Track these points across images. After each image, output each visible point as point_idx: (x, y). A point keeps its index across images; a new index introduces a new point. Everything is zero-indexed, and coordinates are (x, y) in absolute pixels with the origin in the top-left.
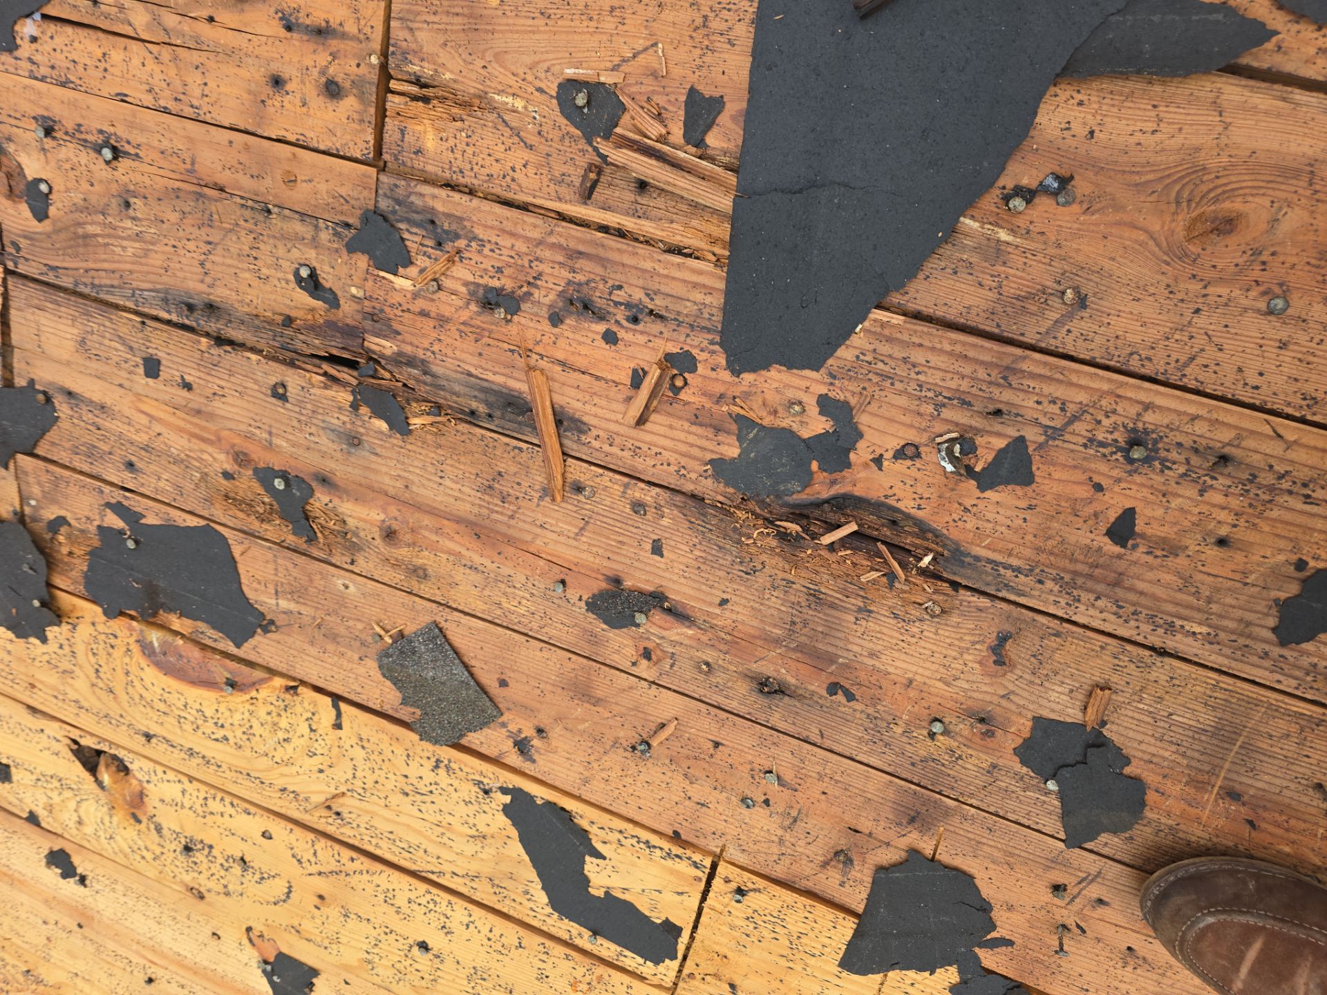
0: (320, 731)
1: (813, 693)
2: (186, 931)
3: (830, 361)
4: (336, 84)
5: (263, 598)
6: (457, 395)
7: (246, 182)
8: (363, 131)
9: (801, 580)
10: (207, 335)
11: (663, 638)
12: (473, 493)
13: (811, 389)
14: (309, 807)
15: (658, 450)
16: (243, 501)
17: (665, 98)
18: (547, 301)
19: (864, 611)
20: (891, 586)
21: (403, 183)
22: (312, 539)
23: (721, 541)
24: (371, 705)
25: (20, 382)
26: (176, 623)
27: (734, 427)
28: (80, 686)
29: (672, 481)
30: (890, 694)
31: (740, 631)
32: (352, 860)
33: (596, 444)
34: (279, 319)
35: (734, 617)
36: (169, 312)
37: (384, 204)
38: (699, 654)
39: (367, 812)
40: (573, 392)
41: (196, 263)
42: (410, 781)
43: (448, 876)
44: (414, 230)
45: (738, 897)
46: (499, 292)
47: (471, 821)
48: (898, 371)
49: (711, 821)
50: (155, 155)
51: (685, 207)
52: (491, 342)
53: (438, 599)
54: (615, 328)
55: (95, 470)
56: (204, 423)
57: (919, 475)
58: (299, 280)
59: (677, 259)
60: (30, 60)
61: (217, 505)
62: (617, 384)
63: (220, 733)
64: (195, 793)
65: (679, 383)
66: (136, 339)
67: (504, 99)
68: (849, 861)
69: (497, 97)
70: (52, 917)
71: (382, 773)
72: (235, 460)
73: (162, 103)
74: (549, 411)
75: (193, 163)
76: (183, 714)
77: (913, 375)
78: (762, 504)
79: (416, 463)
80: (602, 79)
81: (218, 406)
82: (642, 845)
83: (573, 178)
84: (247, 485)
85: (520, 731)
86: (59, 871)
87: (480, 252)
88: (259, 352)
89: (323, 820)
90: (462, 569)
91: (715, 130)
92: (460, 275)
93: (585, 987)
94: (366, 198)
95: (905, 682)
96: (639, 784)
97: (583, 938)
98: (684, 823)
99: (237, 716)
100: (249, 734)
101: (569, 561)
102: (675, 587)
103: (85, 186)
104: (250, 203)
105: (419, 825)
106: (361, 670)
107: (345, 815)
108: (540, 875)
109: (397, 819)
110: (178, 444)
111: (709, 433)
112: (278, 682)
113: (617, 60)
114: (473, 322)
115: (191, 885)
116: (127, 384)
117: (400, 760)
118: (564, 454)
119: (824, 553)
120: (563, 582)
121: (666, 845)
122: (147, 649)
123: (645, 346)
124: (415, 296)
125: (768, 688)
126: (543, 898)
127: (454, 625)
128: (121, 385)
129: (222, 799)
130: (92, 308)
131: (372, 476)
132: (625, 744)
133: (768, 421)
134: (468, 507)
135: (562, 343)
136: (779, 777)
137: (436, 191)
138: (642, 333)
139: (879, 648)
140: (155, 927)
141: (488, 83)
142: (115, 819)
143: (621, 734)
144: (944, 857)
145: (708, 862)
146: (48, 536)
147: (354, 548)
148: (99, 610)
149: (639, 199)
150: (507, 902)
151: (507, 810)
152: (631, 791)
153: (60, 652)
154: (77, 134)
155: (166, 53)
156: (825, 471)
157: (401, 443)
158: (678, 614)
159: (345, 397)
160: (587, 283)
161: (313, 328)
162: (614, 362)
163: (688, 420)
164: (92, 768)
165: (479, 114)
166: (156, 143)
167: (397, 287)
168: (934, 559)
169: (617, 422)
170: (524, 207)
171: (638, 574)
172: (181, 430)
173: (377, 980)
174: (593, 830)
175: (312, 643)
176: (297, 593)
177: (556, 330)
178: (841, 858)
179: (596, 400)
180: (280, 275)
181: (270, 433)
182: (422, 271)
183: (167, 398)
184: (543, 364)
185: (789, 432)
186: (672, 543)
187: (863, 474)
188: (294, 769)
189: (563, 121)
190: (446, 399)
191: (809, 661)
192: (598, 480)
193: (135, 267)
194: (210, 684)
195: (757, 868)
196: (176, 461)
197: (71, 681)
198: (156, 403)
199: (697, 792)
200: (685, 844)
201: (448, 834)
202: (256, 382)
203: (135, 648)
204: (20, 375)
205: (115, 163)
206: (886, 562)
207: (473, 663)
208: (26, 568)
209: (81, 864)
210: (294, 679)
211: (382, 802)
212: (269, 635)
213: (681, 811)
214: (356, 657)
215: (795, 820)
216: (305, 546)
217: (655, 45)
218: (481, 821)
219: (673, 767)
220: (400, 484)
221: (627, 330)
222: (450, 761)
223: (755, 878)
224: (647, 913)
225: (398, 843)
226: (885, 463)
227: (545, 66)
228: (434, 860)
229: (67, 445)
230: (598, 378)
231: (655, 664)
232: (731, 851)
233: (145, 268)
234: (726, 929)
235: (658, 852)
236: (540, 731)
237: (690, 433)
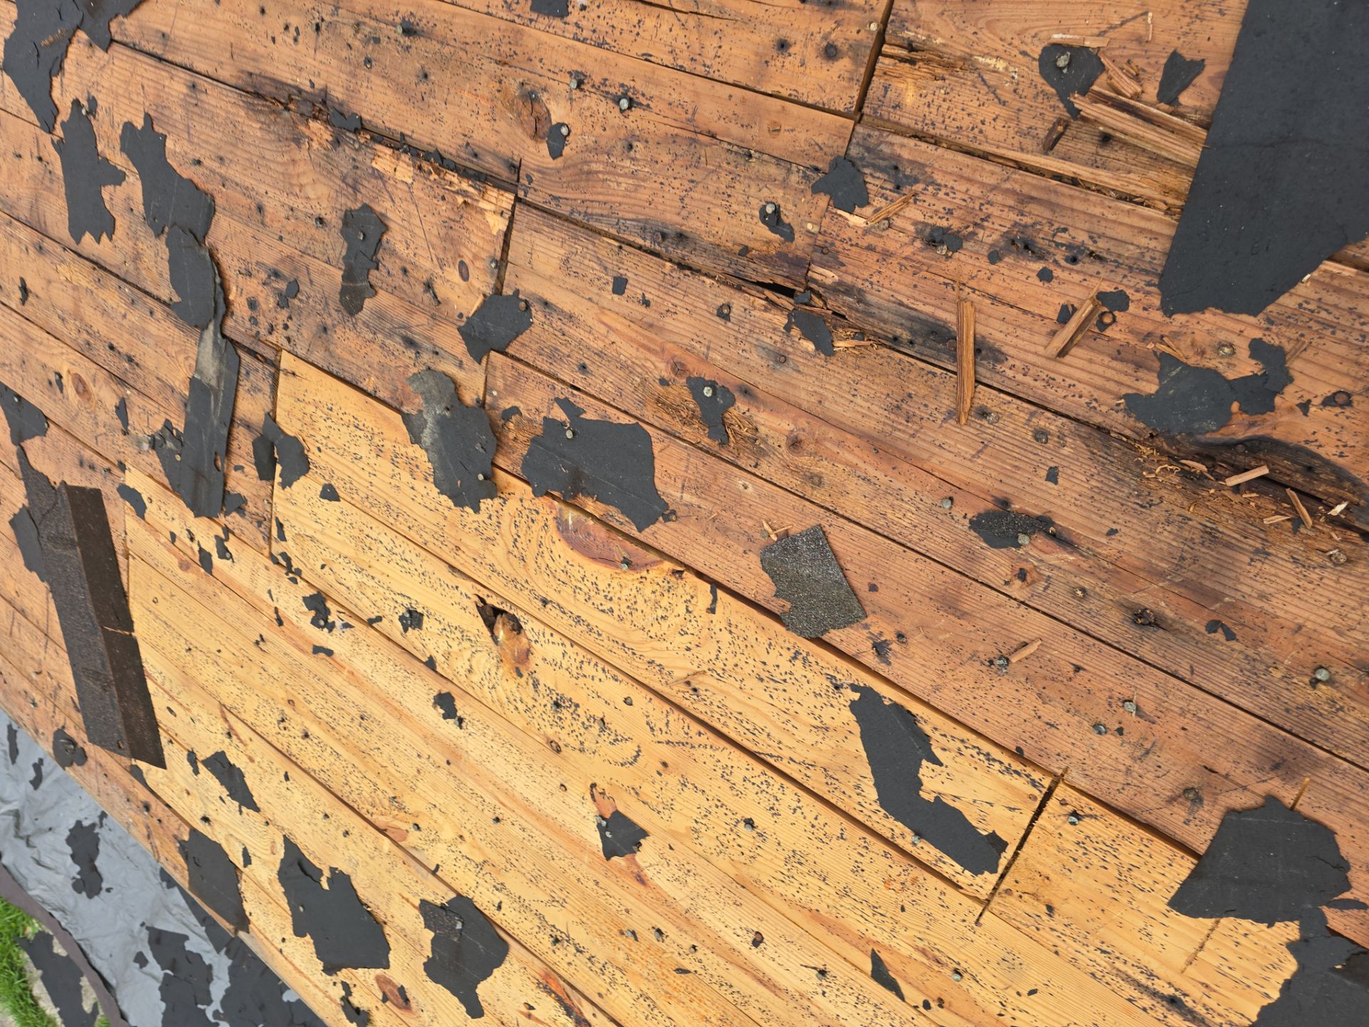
0: (695, 613)
1: (1191, 628)
2: (539, 779)
3: (1270, 308)
4: (835, 48)
5: (670, 491)
6: (885, 322)
7: (736, 130)
8: (852, 88)
9: (1198, 517)
10: (670, 261)
11: (1041, 561)
12: (881, 411)
13: (1245, 333)
14: (671, 680)
15: (1072, 382)
16: (670, 406)
17: (1146, 61)
18: (989, 240)
19: (1263, 554)
20: (1295, 531)
21: (877, 133)
22: (724, 443)
23: (1121, 474)
24: (746, 594)
25: (507, 291)
26: (591, 505)
27: (1157, 365)
28: (497, 554)
29: (1080, 412)
30: (1275, 637)
31: (1124, 562)
32: (700, 734)
33: (1010, 373)
34: (737, 249)
35: (1120, 547)
36: (644, 239)
37: (854, 151)
38: (1076, 580)
39: (722, 691)
40: (997, 324)
41: (677, 198)
42: (766, 668)
43: (785, 761)
44: (877, 174)
45: (1074, 819)
46: (945, 231)
47: (817, 712)
48: (1342, 321)
49: (1058, 742)
50: (663, 106)
51: (1144, 160)
52: (928, 275)
53: (827, 505)
54: (1051, 267)
55: (553, 369)
56: (653, 336)
57: (1346, 423)
58: (763, 215)
59: (1128, 206)
60: (577, 25)
61: (649, 408)
62: (1043, 318)
63: (607, 606)
64: (574, 656)
65: (1107, 320)
66: (611, 262)
67: (988, 61)
68: (1198, 800)
69: (980, 59)
70: (426, 751)
71: (743, 658)
72: (673, 369)
73: (680, 62)
74: (971, 340)
75: (694, 114)
76: (579, 585)
77: (1357, 326)
78: (1171, 440)
79: (833, 381)
80: (1087, 44)
81: (669, 322)
82: (982, 757)
83: (1039, 131)
84: (679, 392)
85: (881, 634)
86: (442, 711)
87: (934, 195)
88: (713, 278)
89: (681, 694)
90: (855, 480)
91: (1190, 90)
92: (911, 215)
93: (897, 886)
94: (839, 146)
95: (1293, 626)
96: (989, 697)
97: (906, 839)
98: (1029, 741)
99: (626, 592)
100: (632, 609)
101: (959, 480)
102: (1064, 514)
103: (598, 130)
104: (735, 148)
105: (767, 709)
106: (744, 563)
107: (701, 692)
108: (873, 772)
109: (749, 702)
110: (627, 351)
111: (1130, 368)
112: (668, 565)
113: (1104, 27)
114: (915, 257)
115: (552, 738)
116: (595, 298)
117: (761, 649)
118: (977, 381)
119: (1228, 494)
120: (951, 499)
121: (1006, 760)
122: (561, 525)
123: (1080, 284)
124: (866, 232)
125: (1143, 619)
126: (872, 794)
127: (838, 530)
128: (590, 299)
129: (596, 665)
130: (581, 233)
131: (790, 390)
132: (983, 657)
133: (1193, 361)
134: (873, 424)
135: (996, 279)
136: (1138, 708)
137: (906, 141)
138: (1078, 272)
139: (1271, 590)
140: (512, 771)
141: (975, 46)
142: (501, 671)
143: (981, 648)
144: (1305, 808)
145: (1047, 782)
146: (501, 422)
147: (761, 453)
148: (529, 489)
149: (1100, 151)
150: (837, 793)
151: (854, 706)
152: (980, 703)
153: (488, 521)
154: (602, 89)
155: (692, 21)
156: (1246, 412)
157: (823, 363)
158: (1062, 540)
159: (780, 320)
160: (1033, 225)
161: (765, 259)
162: (1045, 298)
163: (1109, 355)
164: (491, 626)
165: (961, 73)
166: (666, 96)
167: (851, 224)
168: (1347, 508)
169: (1036, 353)
170: (985, 156)
171: (1027, 498)
172: (632, 340)
173: (699, 849)
174: (935, 736)
175: (704, 534)
176: (701, 489)
177: (993, 267)
178: (1191, 796)
179: (1019, 332)
180: (747, 211)
181: (708, 348)
182: (876, 211)
183: (626, 312)
184: (973, 296)
185: (1215, 373)
186: (1069, 472)
187: (1285, 419)
188: (664, 645)
189: (1040, 81)
190: (872, 325)
191: (1192, 597)
192: (1005, 407)
193: (625, 200)
194: (607, 561)
195: (1098, 794)
196: (623, 367)
197: (491, 547)
198: (615, 316)
199: (1048, 712)
200: (1026, 762)
201: (793, 722)
202: (706, 302)
203: (552, 524)
204: (508, 286)
205: (628, 112)
206: (1293, 508)
207: (848, 566)
208: (478, 447)
209: (462, 708)
210: (681, 563)
211: (738, 684)
212: (669, 524)
213: (1027, 729)
214: (741, 550)
215: (1147, 752)
216: (717, 448)
217: (1146, 13)
218: (827, 714)
219: (1028, 686)
220: (814, 399)
221: (1063, 268)
222: (808, 654)
223: (1093, 804)
224: (974, 823)
225: (745, 724)
226: (1312, 409)
227: (1033, 32)
228: (775, 744)
229: (534, 347)
230: (1025, 312)
231: (1029, 585)
232: (1074, 774)
233: (633, 201)
234: (1053, 850)
235: (997, 766)
236: (900, 636)
237: (1109, 367)
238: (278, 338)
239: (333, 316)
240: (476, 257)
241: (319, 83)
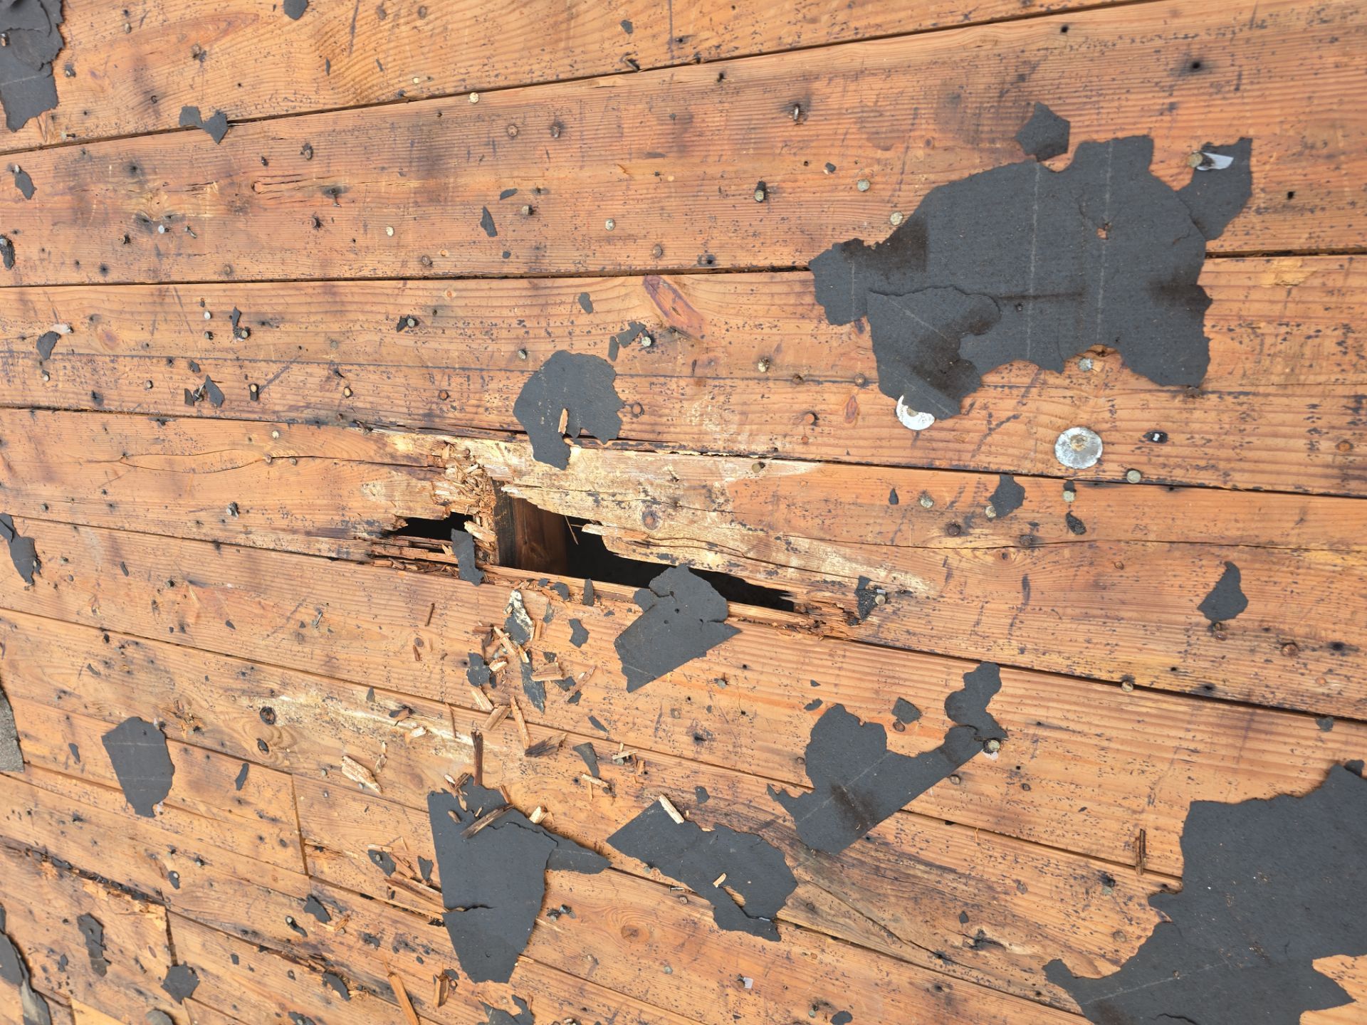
3: (510, 979)
4: (284, 841)
6: (364, 981)
8: (299, 861)
10: (255, 945)
13: (508, 992)
17: (410, 860)
18: (390, 941)
21: (320, 884)
25: (182, 963)
27: (483, 1008)
34: (284, 940)
36: (238, 934)
37: (314, 893)
40: (412, 985)
41: (245, 912)
44: (329, 905)
46: (370, 935)
48: (540, 987)
50: (218, 865)
52: (372, 958)
54: (420, 956)
55: (220, 1008)
56: (263, 988)
58: (289, 923)
60: (162, 822)
62: (425, 981)
65: (453, 983)
66: (226, 945)
67: (350, 853)
69: (346, 852)
72: (280, 1008)
73: (218, 844)
75: (234, 869)
77: (546, 989)
79: (356, 1014)
83: (384, 887)
87: (357, 917)
92: (352, 927)
94: (307, 889)
103: (192, 876)
104: (261, 888)
111: (473, 1009)
113: (387, 843)
114: (363, 948)
116: (226, 966)
123: (434, 964)
124: (335, 934)
130: (206, 929)
133: (496, 1006)
135: (401, 961)
137: (333, 889)
138: (431, 959)
141: (342, 846)
154: (185, 855)
157: (348, 1003)
159: (319, 978)
160: (404, 935)
161: (299, 945)
162: (424, 971)
163: (462, 1002)
165: (342, 858)
167: (328, 930)
172: (253, 991)
177: (397, 955)
179: (421, 989)
180: (280, 920)
181: (292, 995)
182: (337, 924)
184: (394, 970)
185: (506, 1012)
189: (374, 866)
190: (362, 984)
193: (220, 913)
196: (255, 1006)
198: (240, 977)
202: (281, 969)
204: (182, 960)
205: (203, 867)
221: (425, 957)
227: (361, 843)
229: (206, 995)
230: (419, 978)
233: (224, 913)
237: (466, 1009)
238: (64, 990)
239: (93, 977)
240: (156, 944)
241: (41, 843)
